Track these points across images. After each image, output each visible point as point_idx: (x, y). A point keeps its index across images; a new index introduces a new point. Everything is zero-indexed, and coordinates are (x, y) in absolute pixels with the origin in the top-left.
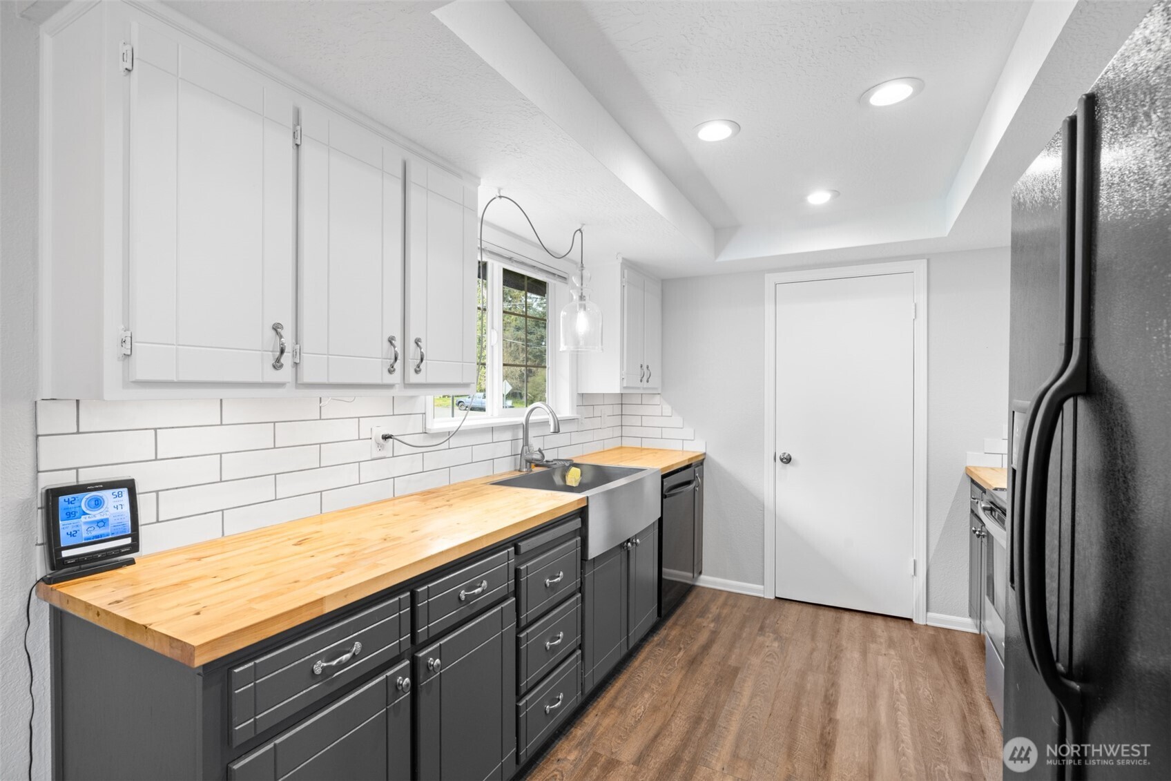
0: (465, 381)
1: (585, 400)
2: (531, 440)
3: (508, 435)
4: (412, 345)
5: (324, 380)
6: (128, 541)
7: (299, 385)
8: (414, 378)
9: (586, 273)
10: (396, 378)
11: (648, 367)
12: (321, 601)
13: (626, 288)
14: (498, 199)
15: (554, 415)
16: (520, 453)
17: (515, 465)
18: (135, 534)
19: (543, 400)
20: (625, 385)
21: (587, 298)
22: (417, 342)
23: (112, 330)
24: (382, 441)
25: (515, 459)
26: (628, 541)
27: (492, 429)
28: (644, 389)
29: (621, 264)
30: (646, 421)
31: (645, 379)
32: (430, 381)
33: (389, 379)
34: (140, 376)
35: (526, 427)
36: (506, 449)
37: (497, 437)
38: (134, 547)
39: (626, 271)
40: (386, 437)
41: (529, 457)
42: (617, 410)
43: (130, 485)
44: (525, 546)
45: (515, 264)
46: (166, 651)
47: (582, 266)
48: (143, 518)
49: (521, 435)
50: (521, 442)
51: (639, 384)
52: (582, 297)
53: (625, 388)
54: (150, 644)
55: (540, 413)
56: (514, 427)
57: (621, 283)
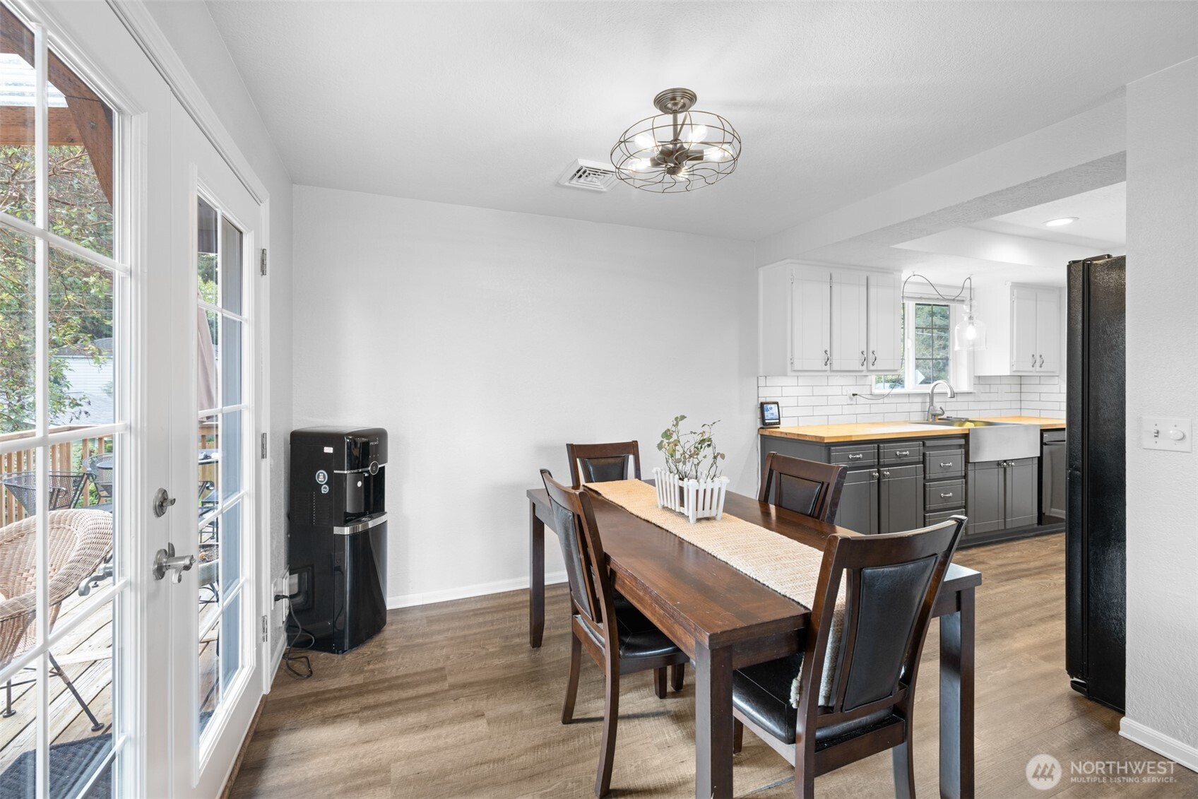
0: (896, 368)
1: (981, 380)
2: (935, 404)
3: (919, 400)
4: (871, 354)
5: (839, 369)
6: (778, 421)
7: (832, 371)
8: (872, 368)
9: (974, 303)
10: (864, 368)
11: (1041, 356)
12: (851, 436)
13: (1015, 303)
14: (913, 277)
15: (951, 388)
16: (927, 410)
17: (924, 418)
18: (779, 419)
19: (945, 378)
20: (1015, 369)
21: (975, 318)
22: (873, 352)
23: (789, 356)
24: (852, 396)
25: (924, 414)
26: (1005, 461)
27: (909, 395)
28: (1037, 372)
29: (1011, 286)
30: (1044, 397)
31: (1038, 364)
32: (879, 369)
33: (862, 368)
34: (796, 369)
35: (932, 395)
36: (918, 407)
37: (912, 399)
38: (779, 423)
39: (1015, 291)
40: (854, 395)
41: (934, 413)
42: (1017, 388)
43: (777, 403)
44: (928, 443)
45: (923, 300)
46: (814, 440)
47: (971, 299)
48: (781, 416)
49: (928, 400)
50: (928, 405)
51: (1031, 369)
52: (971, 318)
53: (1014, 371)
54: (807, 439)
55: (941, 386)
56: (924, 395)
57: (1011, 300)
